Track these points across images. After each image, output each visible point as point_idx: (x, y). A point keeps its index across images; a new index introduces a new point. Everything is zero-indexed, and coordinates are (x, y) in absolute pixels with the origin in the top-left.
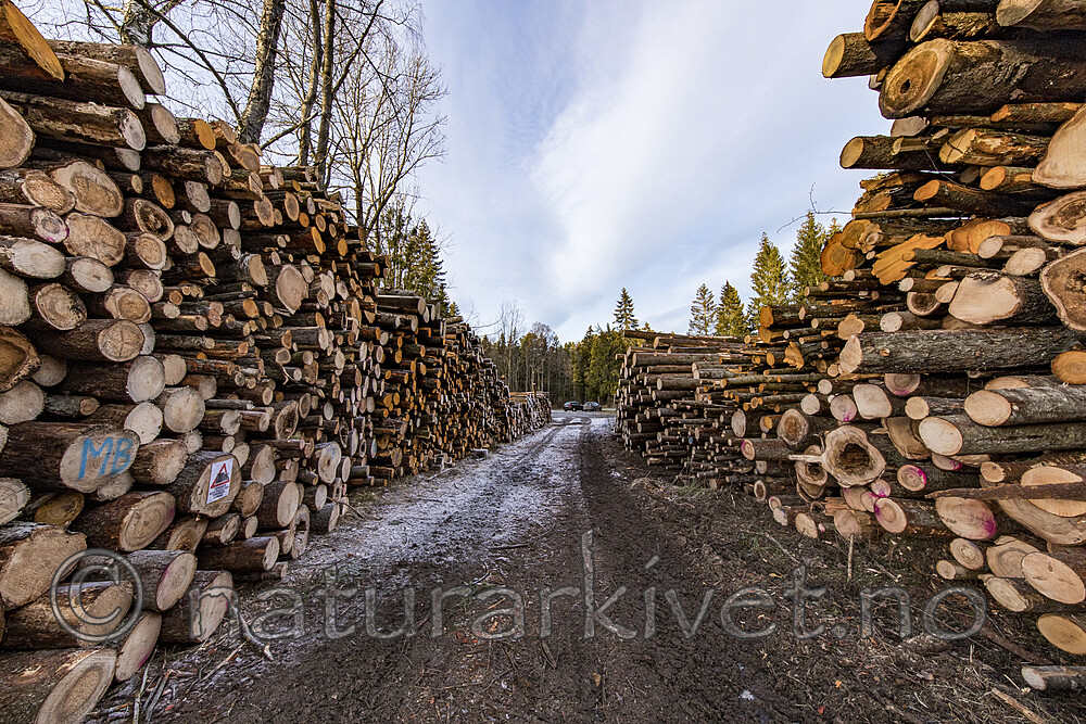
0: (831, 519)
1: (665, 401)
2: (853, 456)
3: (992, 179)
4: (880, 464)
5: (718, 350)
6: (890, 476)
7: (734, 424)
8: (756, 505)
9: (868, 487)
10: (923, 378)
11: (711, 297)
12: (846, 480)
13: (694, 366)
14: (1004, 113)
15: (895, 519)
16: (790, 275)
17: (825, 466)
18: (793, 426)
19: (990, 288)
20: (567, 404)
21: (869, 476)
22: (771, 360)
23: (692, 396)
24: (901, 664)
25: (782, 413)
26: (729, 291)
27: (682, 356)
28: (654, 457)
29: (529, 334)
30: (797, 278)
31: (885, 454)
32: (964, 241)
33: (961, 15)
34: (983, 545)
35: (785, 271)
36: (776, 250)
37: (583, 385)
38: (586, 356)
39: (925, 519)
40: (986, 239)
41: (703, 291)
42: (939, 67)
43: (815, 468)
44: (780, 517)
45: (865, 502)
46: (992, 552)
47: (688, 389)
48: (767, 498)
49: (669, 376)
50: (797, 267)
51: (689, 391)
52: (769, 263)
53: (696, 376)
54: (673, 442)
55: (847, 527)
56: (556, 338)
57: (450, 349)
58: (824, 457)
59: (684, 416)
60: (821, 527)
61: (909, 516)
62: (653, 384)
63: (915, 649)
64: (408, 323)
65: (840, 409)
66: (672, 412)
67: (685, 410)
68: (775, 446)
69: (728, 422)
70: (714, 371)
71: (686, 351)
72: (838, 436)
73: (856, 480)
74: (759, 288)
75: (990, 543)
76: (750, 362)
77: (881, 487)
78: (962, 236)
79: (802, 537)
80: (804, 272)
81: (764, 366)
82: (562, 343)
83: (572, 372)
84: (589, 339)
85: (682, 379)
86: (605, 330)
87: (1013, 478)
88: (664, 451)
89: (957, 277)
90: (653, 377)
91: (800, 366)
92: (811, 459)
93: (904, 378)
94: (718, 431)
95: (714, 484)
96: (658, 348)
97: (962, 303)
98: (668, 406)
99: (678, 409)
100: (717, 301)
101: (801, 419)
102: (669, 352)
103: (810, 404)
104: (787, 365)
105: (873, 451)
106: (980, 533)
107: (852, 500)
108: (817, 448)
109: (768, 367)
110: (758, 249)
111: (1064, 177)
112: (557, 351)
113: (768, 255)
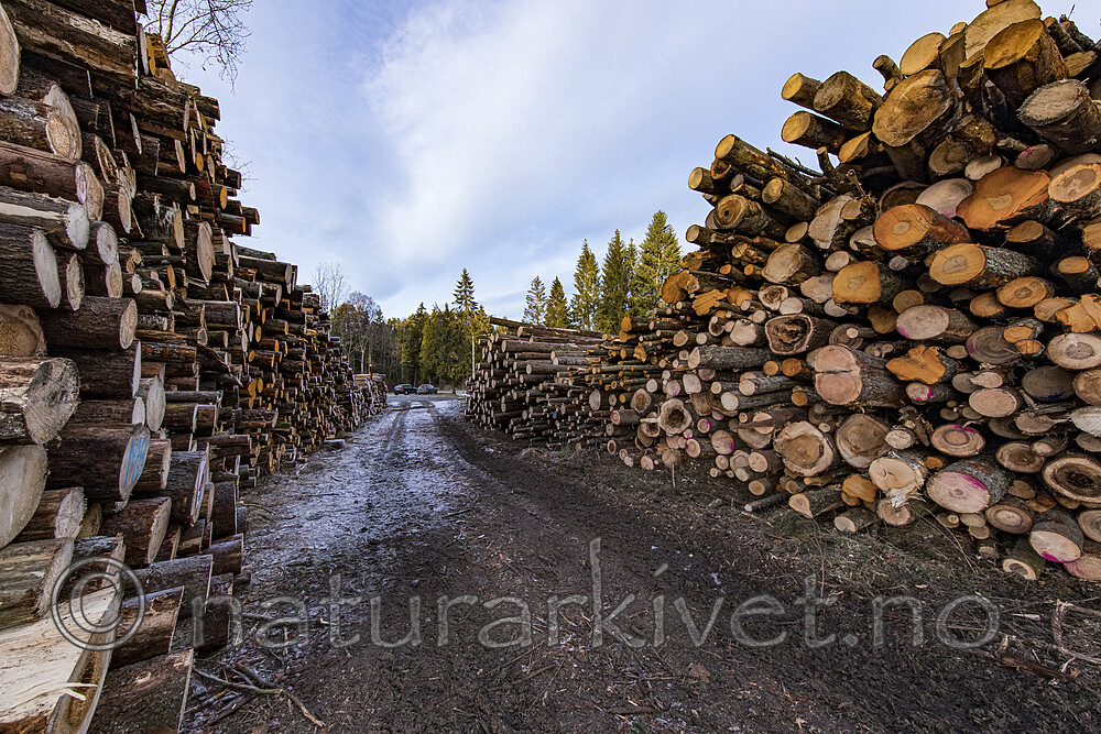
0: (660, 457)
1: (530, 385)
2: (676, 416)
3: (749, 270)
4: (690, 419)
5: (568, 341)
6: (694, 427)
7: (591, 401)
8: (612, 457)
9: (681, 435)
10: (717, 372)
11: (543, 289)
12: (670, 431)
13: (553, 355)
14: (757, 240)
15: (695, 449)
16: (602, 279)
17: (660, 425)
18: (641, 399)
19: (746, 328)
20: (398, 388)
21: (683, 427)
22: (623, 355)
23: (552, 380)
24: (709, 515)
25: (634, 391)
26: (557, 285)
27: (543, 345)
28: (519, 432)
29: (344, 305)
30: (605, 282)
31: (691, 414)
32: (733, 298)
33: (750, 187)
34: (728, 456)
35: (598, 275)
36: (593, 255)
37: (415, 366)
38: (417, 335)
39: (708, 448)
40: (743, 299)
41: (537, 282)
42: (741, 211)
43: (653, 427)
44: (629, 461)
45: (681, 443)
46: (732, 459)
47: (549, 374)
48: (618, 450)
49: (535, 362)
50: (607, 274)
51: (550, 375)
52: (588, 267)
53: (556, 362)
54: (537, 418)
55: (669, 459)
56: (379, 313)
57: (310, 326)
58: (658, 419)
59: (547, 396)
60: (656, 462)
61: (702, 447)
62: (522, 370)
63: (712, 507)
64: (273, 293)
65: (671, 389)
66: (538, 393)
67: (549, 391)
68: (629, 414)
69: (586, 400)
70: (569, 359)
71: (545, 340)
72: (667, 405)
73: (677, 431)
74: (580, 287)
75: (731, 455)
76: (606, 354)
77: (688, 433)
78: (733, 294)
79: (645, 471)
80: (611, 278)
81: (618, 358)
82: (386, 317)
83: (401, 352)
84: (420, 316)
85: (543, 364)
86: (443, 310)
87: (750, 419)
88: (530, 426)
89: (733, 319)
90: (522, 363)
91: (644, 360)
92: (653, 421)
93: (709, 371)
94: (578, 407)
95: (579, 446)
96: (522, 336)
97: (735, 334)
98: (534, 388)
99: (543, 391)
100: (548, 293)
101: (646, 395)
102: (531, 340)
103: (652, 385)
104: (635, 358)
105: (686, 413)
106: (727, 451)
107: (670, 443)
108: (655, 414)
109: (620, 359)
110: (580, 253)
111: (771, 277)
112: (380, 326)
113: (587, 260)
